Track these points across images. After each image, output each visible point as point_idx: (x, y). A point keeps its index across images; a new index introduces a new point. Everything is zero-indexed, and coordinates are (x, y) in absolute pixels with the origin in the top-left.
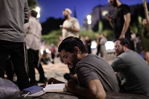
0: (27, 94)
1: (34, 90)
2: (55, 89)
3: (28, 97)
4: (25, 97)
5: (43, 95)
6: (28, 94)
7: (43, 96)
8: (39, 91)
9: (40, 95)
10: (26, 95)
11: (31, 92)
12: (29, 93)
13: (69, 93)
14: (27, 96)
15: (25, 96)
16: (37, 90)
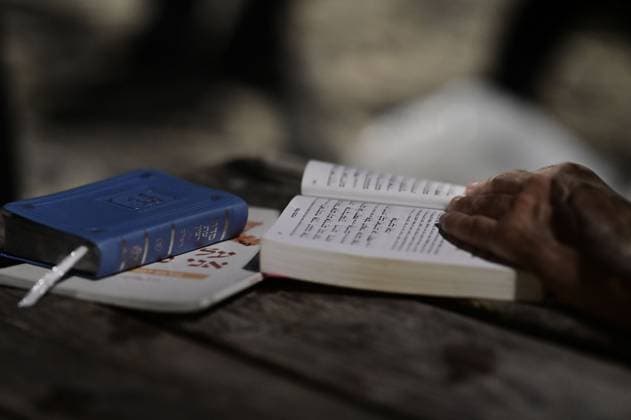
0: (59, 271)
1: (141, 232)
2: (385, 262)
3: (66, 305)
4: (27, 301)
5: (237, 303)
6: (71, 273)
7: (244, 323)
8: (200, 245)
9: (205, 303)
10: (41, 281)
11: (101, 245)
12: (80, 261)
13: (565, 323)
14: (48, 295)
15: (26, 291)
16: (173, 227)
